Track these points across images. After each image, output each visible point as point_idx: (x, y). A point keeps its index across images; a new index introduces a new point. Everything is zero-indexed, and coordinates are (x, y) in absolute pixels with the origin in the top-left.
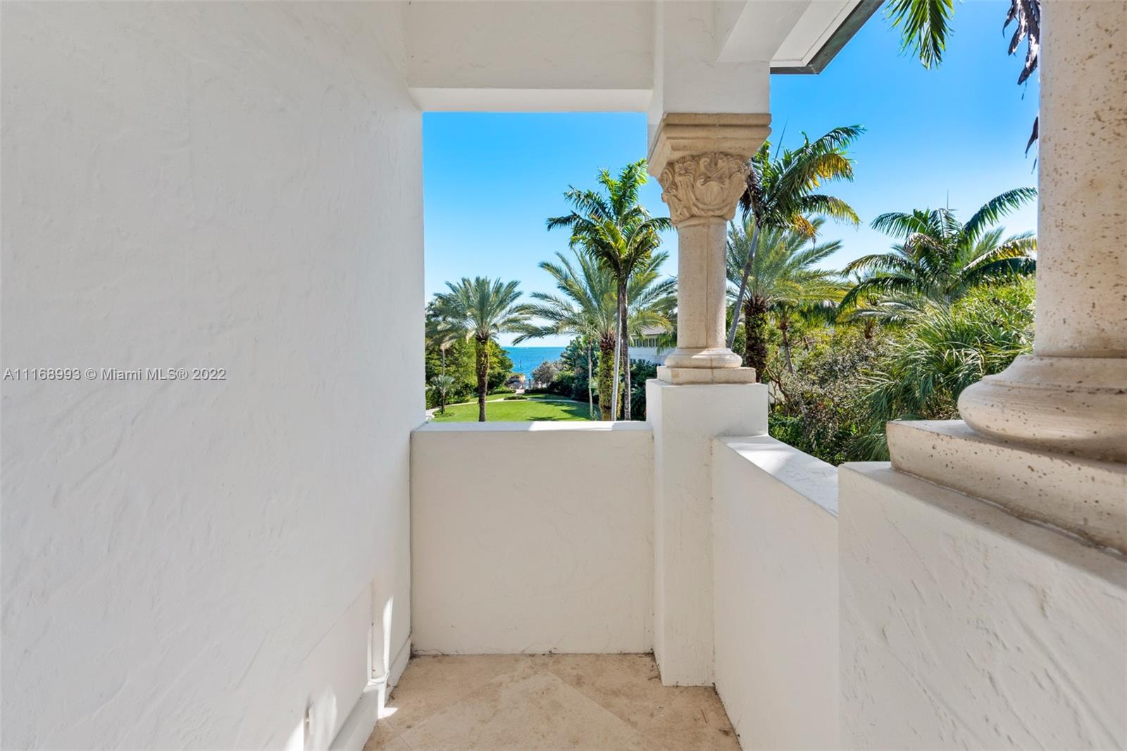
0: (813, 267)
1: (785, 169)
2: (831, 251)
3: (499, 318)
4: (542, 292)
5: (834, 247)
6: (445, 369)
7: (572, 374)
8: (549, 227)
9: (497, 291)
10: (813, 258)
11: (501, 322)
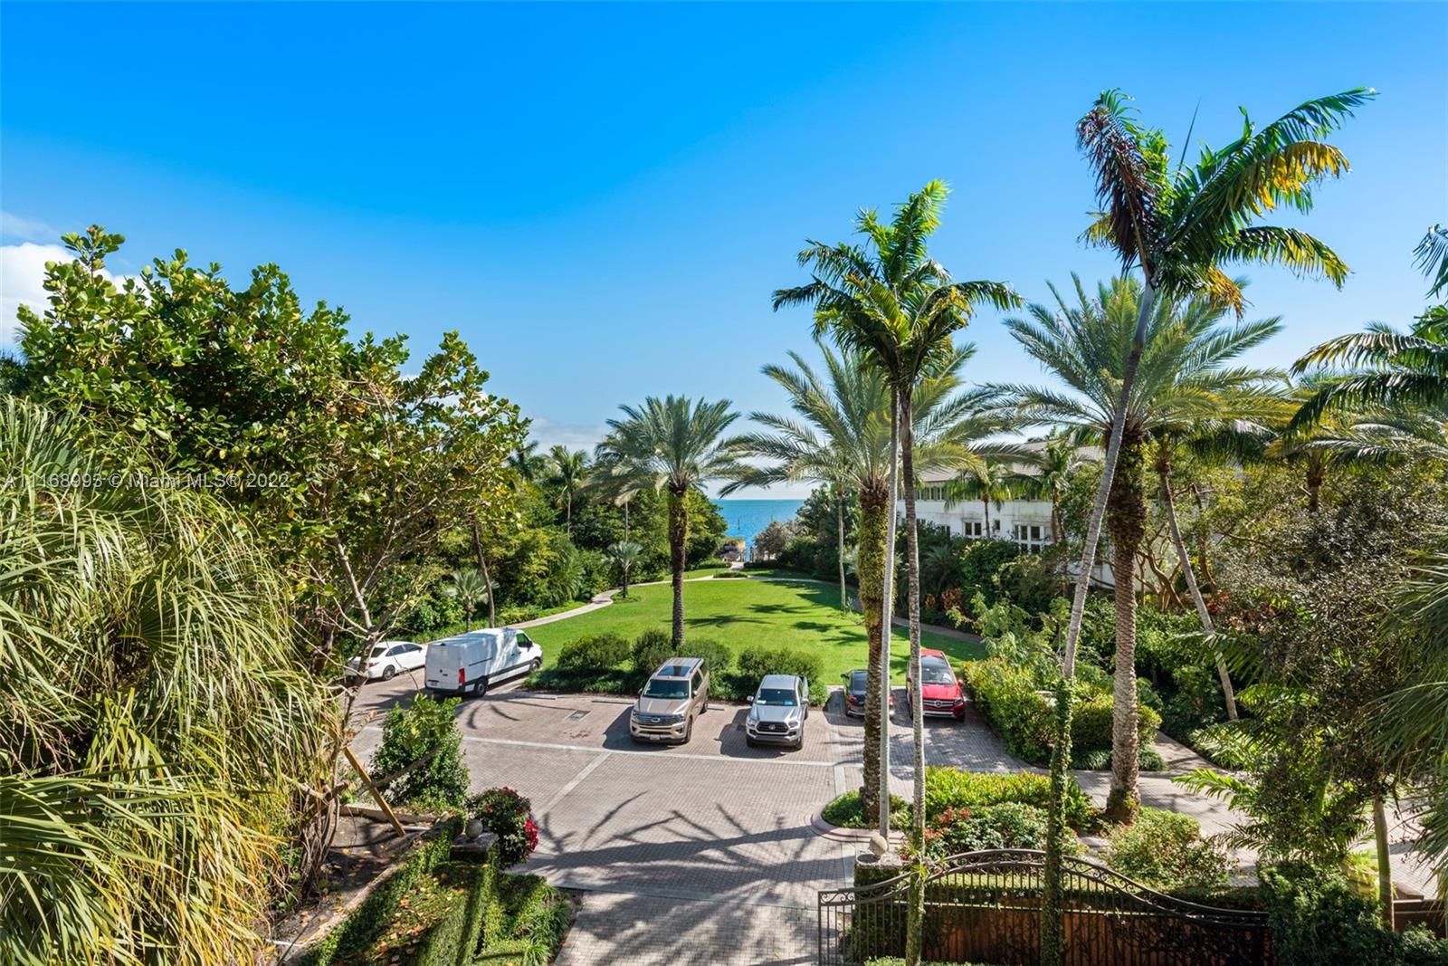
0: (1230, 365)
1: (1203, 182)
2: (1262, 337)
3: (703, 456)
4: (766, 411)
5: (1267, 329)
6: (628, 532)
7: (815, 540)
8: (776, 306)
9: (700, 416)
10: (1228, 349)
11: (706, 463)
